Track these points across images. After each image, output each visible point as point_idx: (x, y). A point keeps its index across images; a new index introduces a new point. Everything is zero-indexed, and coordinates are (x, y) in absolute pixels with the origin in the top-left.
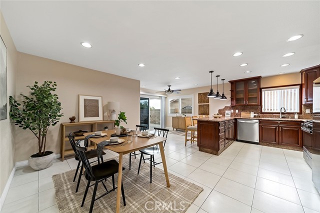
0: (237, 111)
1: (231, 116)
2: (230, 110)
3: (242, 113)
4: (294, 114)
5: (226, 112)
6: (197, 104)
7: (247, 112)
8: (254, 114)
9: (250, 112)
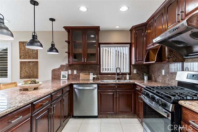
0: (75, 72)
1: (68, 79)
2: (67, 70)
3: (81, 74)
4: (125, 74)
5: (63, 73)
6: (18, 61)
7: (86, 73)
8: (93, 75)
9: (90, 73)
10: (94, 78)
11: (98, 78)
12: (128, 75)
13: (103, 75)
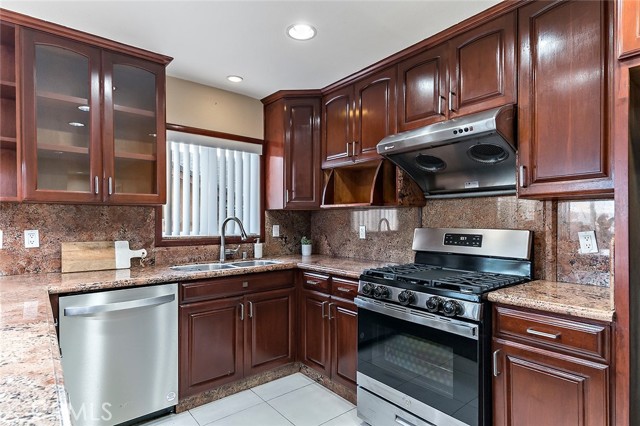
0: (32, 239)
3: (66, 248)
7: (92, 240)
8: (131, 248)
9: (112, 240)
10: (135, 261)
11: (153, 261)
12: (261, 242)
13: (172, 249)
